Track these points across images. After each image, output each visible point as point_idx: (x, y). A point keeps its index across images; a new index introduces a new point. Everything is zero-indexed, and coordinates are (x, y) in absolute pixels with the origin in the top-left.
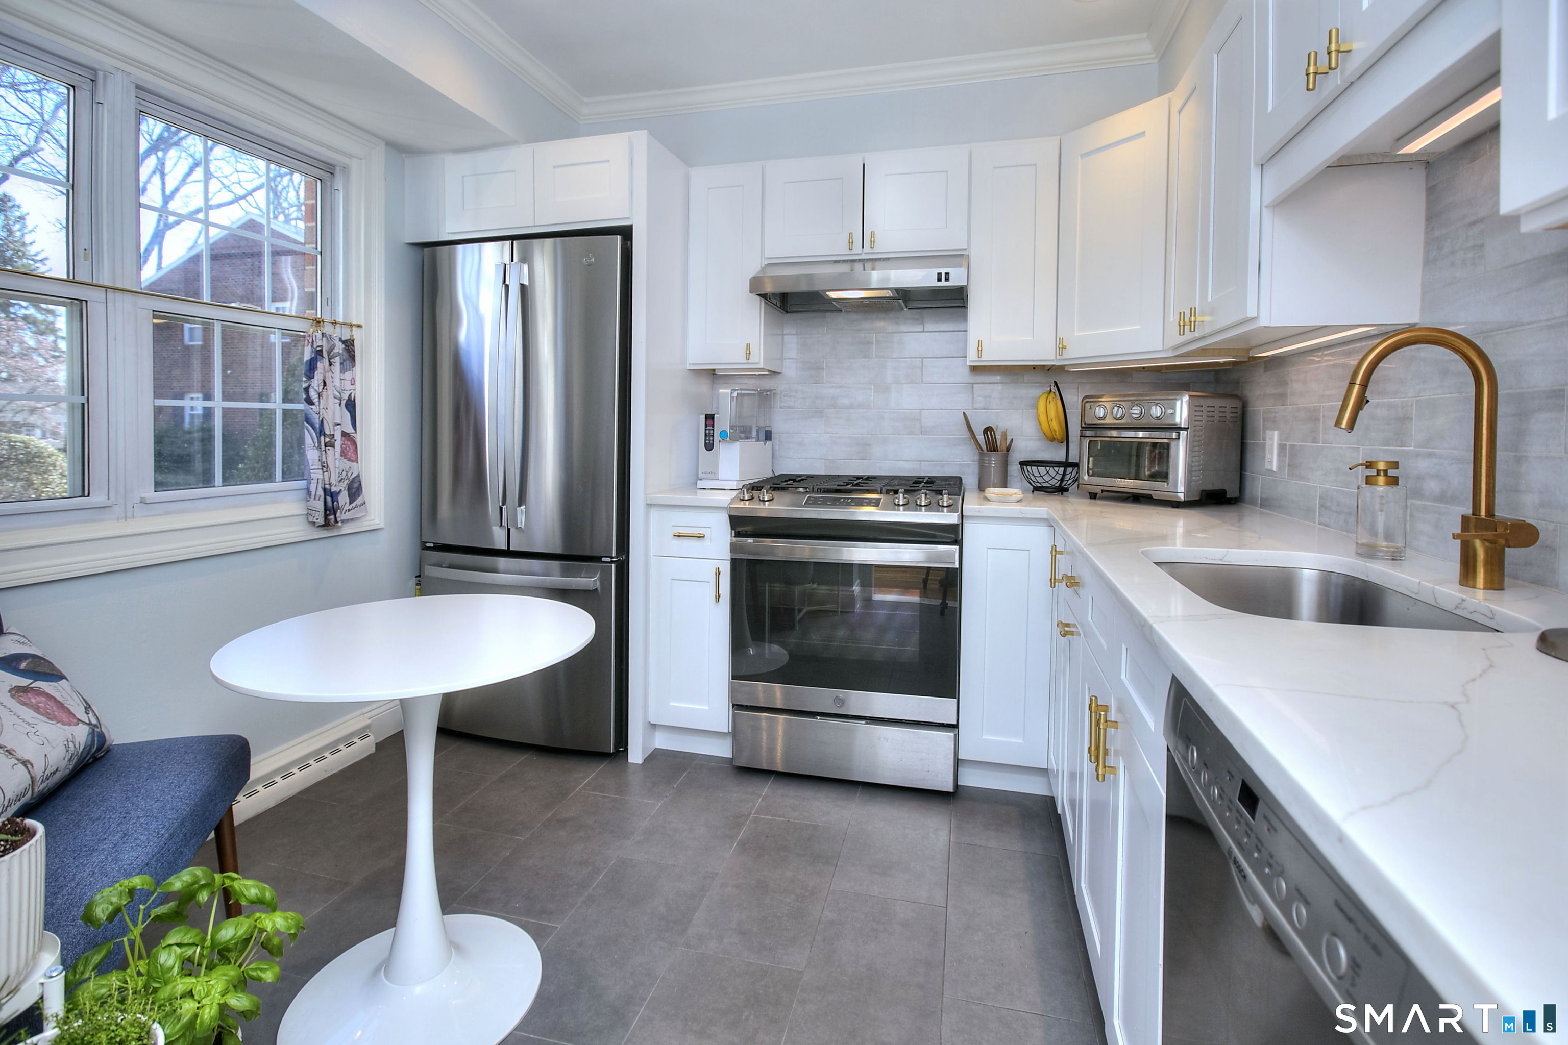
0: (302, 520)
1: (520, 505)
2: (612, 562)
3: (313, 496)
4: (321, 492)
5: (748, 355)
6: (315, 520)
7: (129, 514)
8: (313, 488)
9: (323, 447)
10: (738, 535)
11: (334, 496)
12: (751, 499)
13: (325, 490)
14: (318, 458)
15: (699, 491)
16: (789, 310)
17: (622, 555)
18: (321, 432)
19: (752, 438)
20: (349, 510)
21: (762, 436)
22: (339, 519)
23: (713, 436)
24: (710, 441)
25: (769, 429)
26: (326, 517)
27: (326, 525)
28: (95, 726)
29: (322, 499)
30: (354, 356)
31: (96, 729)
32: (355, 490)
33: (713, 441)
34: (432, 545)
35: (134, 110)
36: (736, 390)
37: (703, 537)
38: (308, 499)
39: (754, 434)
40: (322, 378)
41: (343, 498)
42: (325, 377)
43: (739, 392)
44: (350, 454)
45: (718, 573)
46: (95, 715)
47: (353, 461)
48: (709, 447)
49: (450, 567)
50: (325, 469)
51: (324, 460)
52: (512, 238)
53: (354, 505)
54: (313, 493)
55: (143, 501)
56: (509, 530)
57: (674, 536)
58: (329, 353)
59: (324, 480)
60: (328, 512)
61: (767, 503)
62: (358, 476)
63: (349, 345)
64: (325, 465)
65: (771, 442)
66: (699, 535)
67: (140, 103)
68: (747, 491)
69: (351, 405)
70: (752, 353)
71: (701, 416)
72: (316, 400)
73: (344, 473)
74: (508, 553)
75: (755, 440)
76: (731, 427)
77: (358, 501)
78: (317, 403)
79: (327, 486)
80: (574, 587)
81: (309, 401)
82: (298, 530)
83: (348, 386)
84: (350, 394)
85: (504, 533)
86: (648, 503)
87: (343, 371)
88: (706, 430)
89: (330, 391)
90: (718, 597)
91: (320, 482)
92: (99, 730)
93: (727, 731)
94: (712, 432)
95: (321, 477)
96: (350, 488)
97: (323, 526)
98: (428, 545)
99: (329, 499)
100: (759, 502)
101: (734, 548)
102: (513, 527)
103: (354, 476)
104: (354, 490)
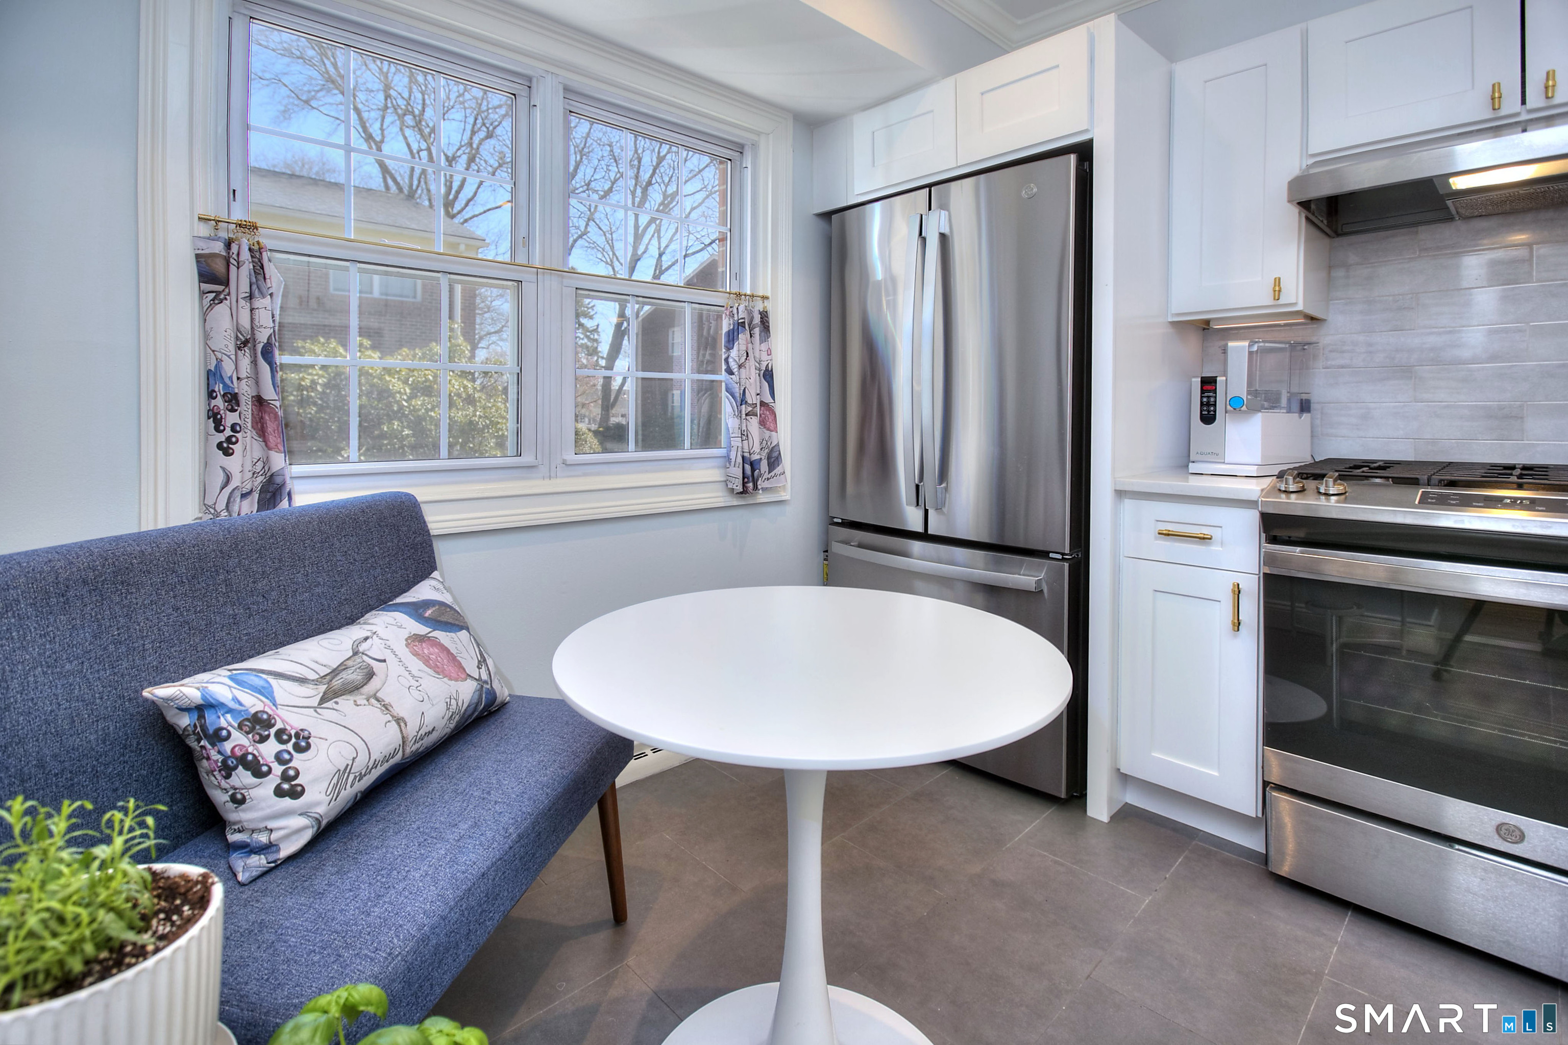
0: (721, 486)
1: (941, 483)
2: (1063, 559)
3: (733, 464)
4: (740, 460)
5: (1277, 292)
6: (735, 487)
7: (553, 474)
8: (733, 456)
9: (744, 416)
10: (1273, 540)
11: (754, 465)
12: (1302, 491)
13: (743, 457)
14: (738, 427)
15: (1191, 477)
16: (1340, 231)
17: (1078, 552)
18: (742, 401)
19: (1281, 408)
20: (768, 479)
21: (1296, 406)
22: (759, 487)
23: (1215, 405)
24: (1209, 411)
25: (1304, 397)
26: (744, 484)
27: (745, 491)
28: (486, 682)
29: (741, 466)
30: (769, 327)
31: (485, 686)
32: (774, 460)
33: (1215, 411)
34: (840, 521)
35: (562, 110)
36: (1256, 342)
37: (1210, 539)
38: (728, 466)
39: (1284, 402)
40: (745, 349)
41: (764, 466)
42: (747, 348)
43: (1262, 344)
44: (770, 424)
45: (1237, 591)
46: (488, 669)
47: (772, 431)
48: (1208, 418)
49: (860, 546)
50: (744, 438)
51: (744, 428)
52: (930, 186)
53: (772, 474)
54: (733, 460)
55: (564, 462)
56: (926, 512)
57: (1159, 534)
58: (749, 325)
59: (742, 448)
60: (746, 480)
61: (1333, 498)
62: (778, 445)
63: (764, 316)
64: (745, 433)
65: (1309, 415)
66: (1202, 536)
67: (568, 104)
68: (1294, 478)
69: (768, 375)
70: (1282, 290)
71: (1193, 380)
72: (735, 370)
73: (764, 442)
74: (924, 536)
75: (1285, 411)
76: (1249, 393)
77: (778, 470)
78: (736, 373)
79: (746, 455)
80: (1010, 585)
81: (730, 372)
82: (718, 497)
83: (764, 357)
84: (768, 365)
85: (920, 514)
86: (1117, 489)
87: (761, 342)
88: (1202, 397)
89: (751, 363)
90: (1237, 625)
91: (740, 449)
92: (489, 686)
93: (1254, 816)
94: (1212, 399)
95: (740, 445)
96: (769, 457)
97: (741, 493)
98: (835, 520)
99: (748, 467)
100: (1317, 496)
101: (1268, 559)
102: (932, 508)
103: (773, 445)
104: (772, 460)
